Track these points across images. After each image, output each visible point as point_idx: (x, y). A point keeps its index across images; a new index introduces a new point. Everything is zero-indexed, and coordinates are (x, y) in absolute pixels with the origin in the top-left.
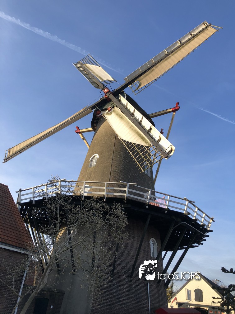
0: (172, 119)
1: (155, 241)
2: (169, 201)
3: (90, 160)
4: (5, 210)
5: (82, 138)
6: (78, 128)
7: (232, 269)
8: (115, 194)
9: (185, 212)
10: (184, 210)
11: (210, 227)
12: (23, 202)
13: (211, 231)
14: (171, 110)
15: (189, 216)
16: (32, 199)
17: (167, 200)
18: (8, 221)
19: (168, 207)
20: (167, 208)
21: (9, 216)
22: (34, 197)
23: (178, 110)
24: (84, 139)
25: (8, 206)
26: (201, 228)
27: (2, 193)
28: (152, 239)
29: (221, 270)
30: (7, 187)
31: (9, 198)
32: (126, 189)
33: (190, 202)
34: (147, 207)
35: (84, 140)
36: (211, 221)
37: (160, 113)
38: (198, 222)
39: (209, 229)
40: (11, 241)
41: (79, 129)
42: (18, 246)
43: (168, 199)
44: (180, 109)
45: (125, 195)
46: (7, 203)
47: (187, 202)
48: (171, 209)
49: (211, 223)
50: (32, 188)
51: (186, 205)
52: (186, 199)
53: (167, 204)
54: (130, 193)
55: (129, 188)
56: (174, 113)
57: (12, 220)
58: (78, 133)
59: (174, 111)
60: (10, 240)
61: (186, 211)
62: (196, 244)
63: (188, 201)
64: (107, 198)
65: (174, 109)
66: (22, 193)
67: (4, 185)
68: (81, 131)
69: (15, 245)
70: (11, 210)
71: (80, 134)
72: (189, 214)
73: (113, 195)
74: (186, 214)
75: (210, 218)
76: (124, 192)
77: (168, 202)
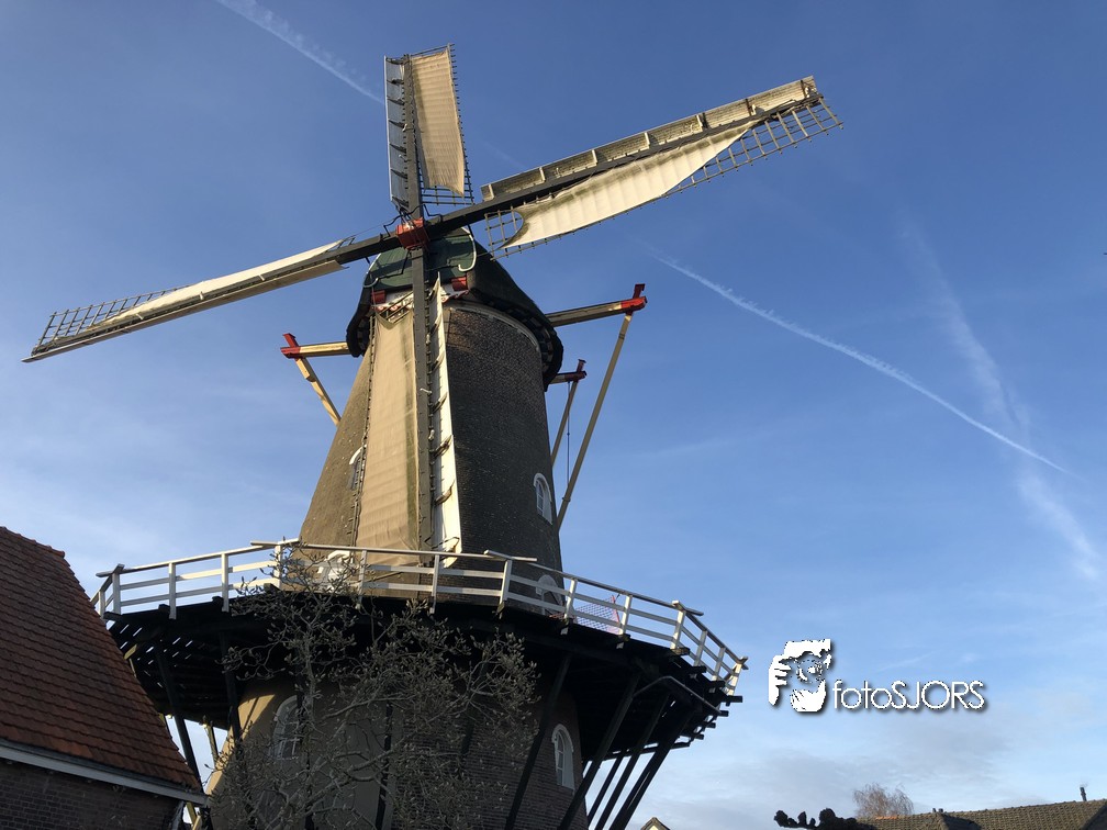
0: (622, 337)
1: (568, 734)
2: (630, 611)
3: (352, 462)
4: (73, 642)
5: (307, 375)
6: (291, 338)
7: (803, 816)
8: (466, 591)
9: (673, 646)
10: (672, 639)
11: (733, 688)
12: (125, 610)
13: (739, 699)
14: (619, 307)
15: (687, 658)
16: (167, 602)
17: (624, 610)
18: (93, 684)
19: (628, 632)
20: (624, 634)
21: (91, 666)
22: (174, 595)
23: (640, 307)
24: (312, 378)
25: (82, 629)
26: (713, 691)
27: (53, 582)
28: (560, 727)
29: (776, 818)
30: (62, 554)
31: (76, 598)
32: (503, 576)
33: (690, 614)
34: (565, 631)
35: (315, 384)
36: (739, 667)
37: (584, 314)
38: (707, 675)
39: (730, 693)
40: (118, 754)
41: (296, 345)
42: (143, 771)
43: (626, 606)
44: (647, 305)
45: (500, 594)
46: (76, 619)
47: (681, 614)
48: (635, 636)
49: (737, 675)
50: (167, 565)
51: (675, 623)
52: (676, 606)
53: (623, 622)
54: (513, 587)
55: (512, 573)
56: (628, 318)
57: (106, 679)
58: (290, 356)
59: (629, 311)
60: (116, 751)
61: (677, 642)
62: (683, 739)
63: (683, 610)
64: (439, 606)
65: (628, 306)
66: (124, 579)
67: (49, 550)
68: (303, 350)
69: (132, 767)
70: (94, 641)
71: (300, 363)
72: (687, 651)
73: (461, 595)
74: (678, 652)
75: (734, 657)
76: (496, 584)
77: (625, 615)
